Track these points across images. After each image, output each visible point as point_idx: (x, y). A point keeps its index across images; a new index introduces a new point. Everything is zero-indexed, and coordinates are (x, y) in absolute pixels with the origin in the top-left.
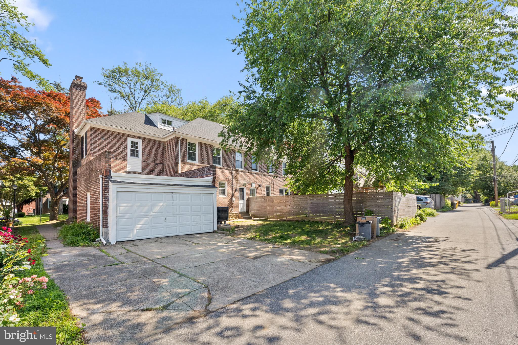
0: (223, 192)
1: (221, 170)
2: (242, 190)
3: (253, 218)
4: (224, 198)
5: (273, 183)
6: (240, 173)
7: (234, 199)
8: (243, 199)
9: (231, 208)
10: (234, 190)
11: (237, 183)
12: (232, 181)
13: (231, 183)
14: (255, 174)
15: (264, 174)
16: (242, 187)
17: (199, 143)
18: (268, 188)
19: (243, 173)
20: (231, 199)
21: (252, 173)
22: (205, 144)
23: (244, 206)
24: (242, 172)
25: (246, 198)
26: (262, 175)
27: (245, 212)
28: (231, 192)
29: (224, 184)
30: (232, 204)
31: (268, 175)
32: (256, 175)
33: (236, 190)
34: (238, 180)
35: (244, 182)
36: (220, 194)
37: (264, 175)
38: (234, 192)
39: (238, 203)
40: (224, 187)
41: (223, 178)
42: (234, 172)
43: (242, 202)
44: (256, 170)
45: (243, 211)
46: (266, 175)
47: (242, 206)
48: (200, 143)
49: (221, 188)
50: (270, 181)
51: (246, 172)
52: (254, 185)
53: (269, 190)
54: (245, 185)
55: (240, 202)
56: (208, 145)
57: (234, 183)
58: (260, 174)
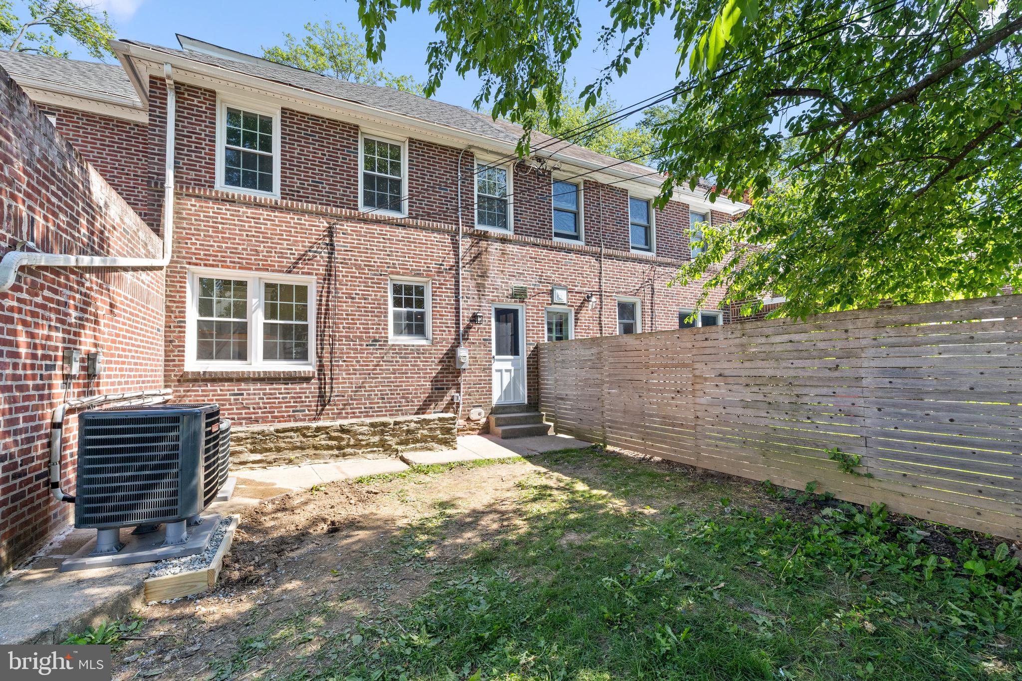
0: (415, 325)
1: (400, 232)
2: (506, 316)
3: (551, 432)
4: (418, 351)
5: (648, 290)
6: (498, 245)
7: (463, 352)
8: (515, 351)
9: (453, 392)
10: (465, 315)
11: (480, 287)
12: (457, 277)
13: (451, 284)
14: (569, 251)
15: (610, 251)
16: (511, 305)
17: (284, 110)
18: (626, 310)
19: (510, 248)
20: (451, 355)
21: (552, 248)
22: (316, 119)
23: (515, 381)
24: (504, 240)
25: (525, 349)
26: (598, 256)
27: (520, 407)
28: (451, 322)
29: (420, 291)
30: (458, 373)
31: (627, 259)
32: (573, 256)
33: (474, 318)
34: (484, 275)
35: (516, 283)
36: (398, 331)
37: (610, 257)
38: (464, 322)
39: (488, 370)
40: (420, 303)
41: (411, 265)
42: (465, 244)
43: (508, 365)
44: (577, 238)
45: (511, 401)
46: (618, 258)
47: (507, 378)
48: (286, 113)
49: (404, 310)
50: (635, 282)
51: (525, 244)
52: (562, 295)
53: (632, 315)
54: (520, 295)
55: (496, 366)
56: (334, 123)
57: (467, 284)
58: (593, 254)
